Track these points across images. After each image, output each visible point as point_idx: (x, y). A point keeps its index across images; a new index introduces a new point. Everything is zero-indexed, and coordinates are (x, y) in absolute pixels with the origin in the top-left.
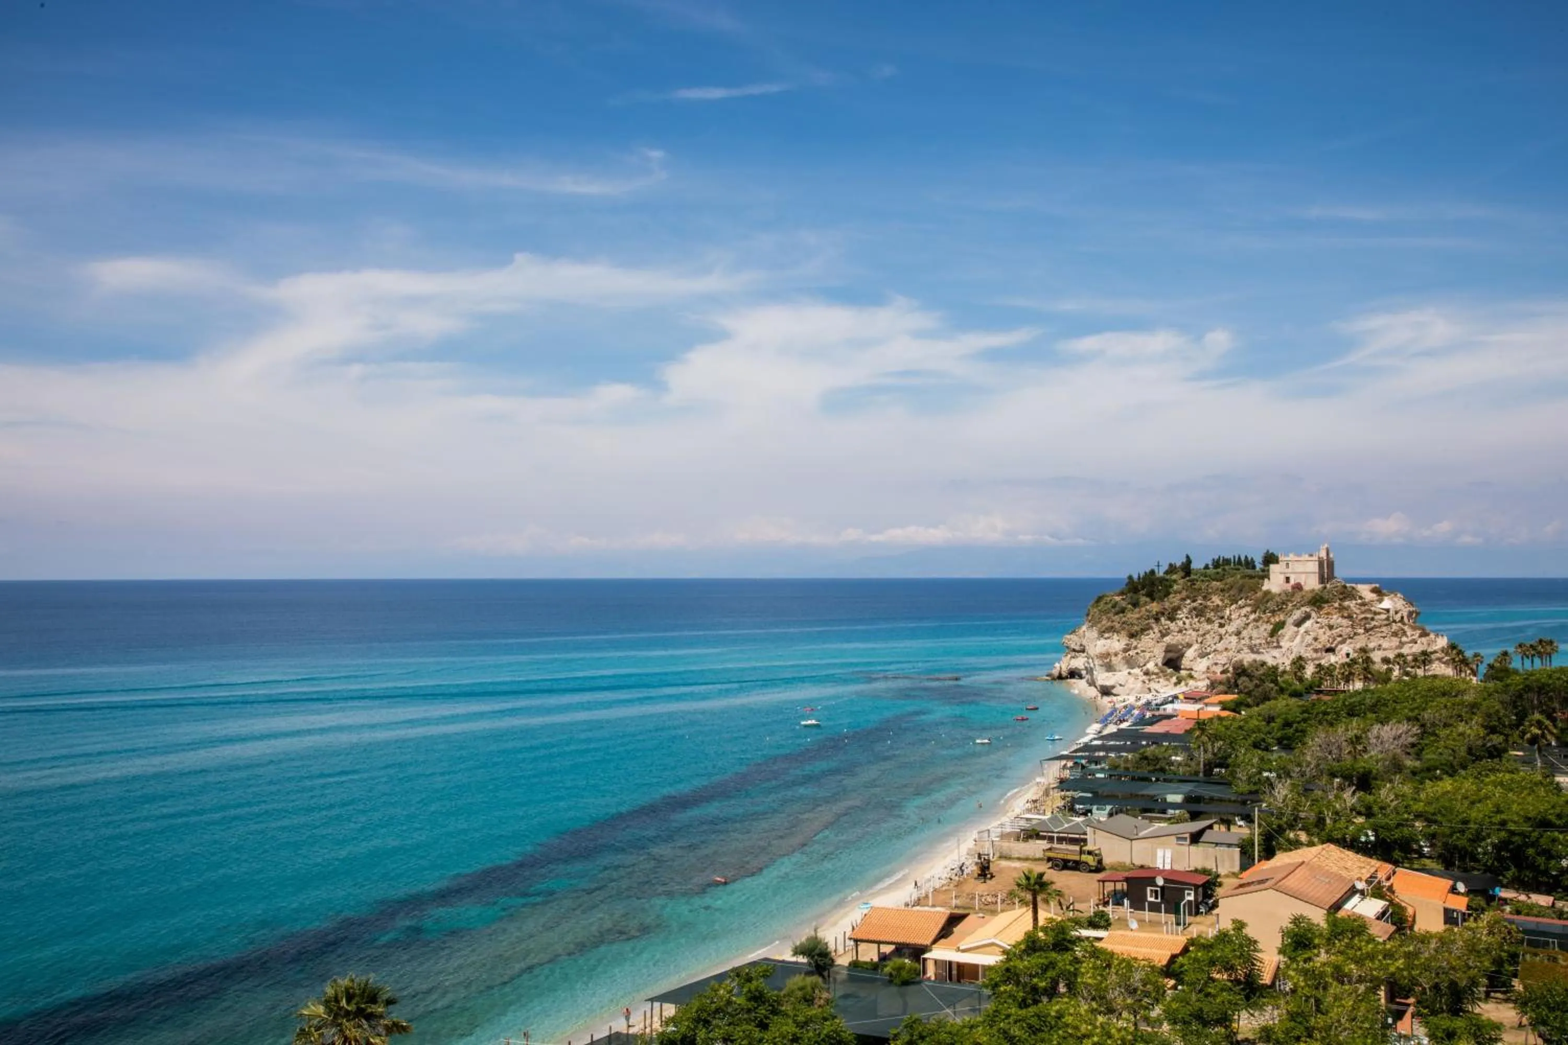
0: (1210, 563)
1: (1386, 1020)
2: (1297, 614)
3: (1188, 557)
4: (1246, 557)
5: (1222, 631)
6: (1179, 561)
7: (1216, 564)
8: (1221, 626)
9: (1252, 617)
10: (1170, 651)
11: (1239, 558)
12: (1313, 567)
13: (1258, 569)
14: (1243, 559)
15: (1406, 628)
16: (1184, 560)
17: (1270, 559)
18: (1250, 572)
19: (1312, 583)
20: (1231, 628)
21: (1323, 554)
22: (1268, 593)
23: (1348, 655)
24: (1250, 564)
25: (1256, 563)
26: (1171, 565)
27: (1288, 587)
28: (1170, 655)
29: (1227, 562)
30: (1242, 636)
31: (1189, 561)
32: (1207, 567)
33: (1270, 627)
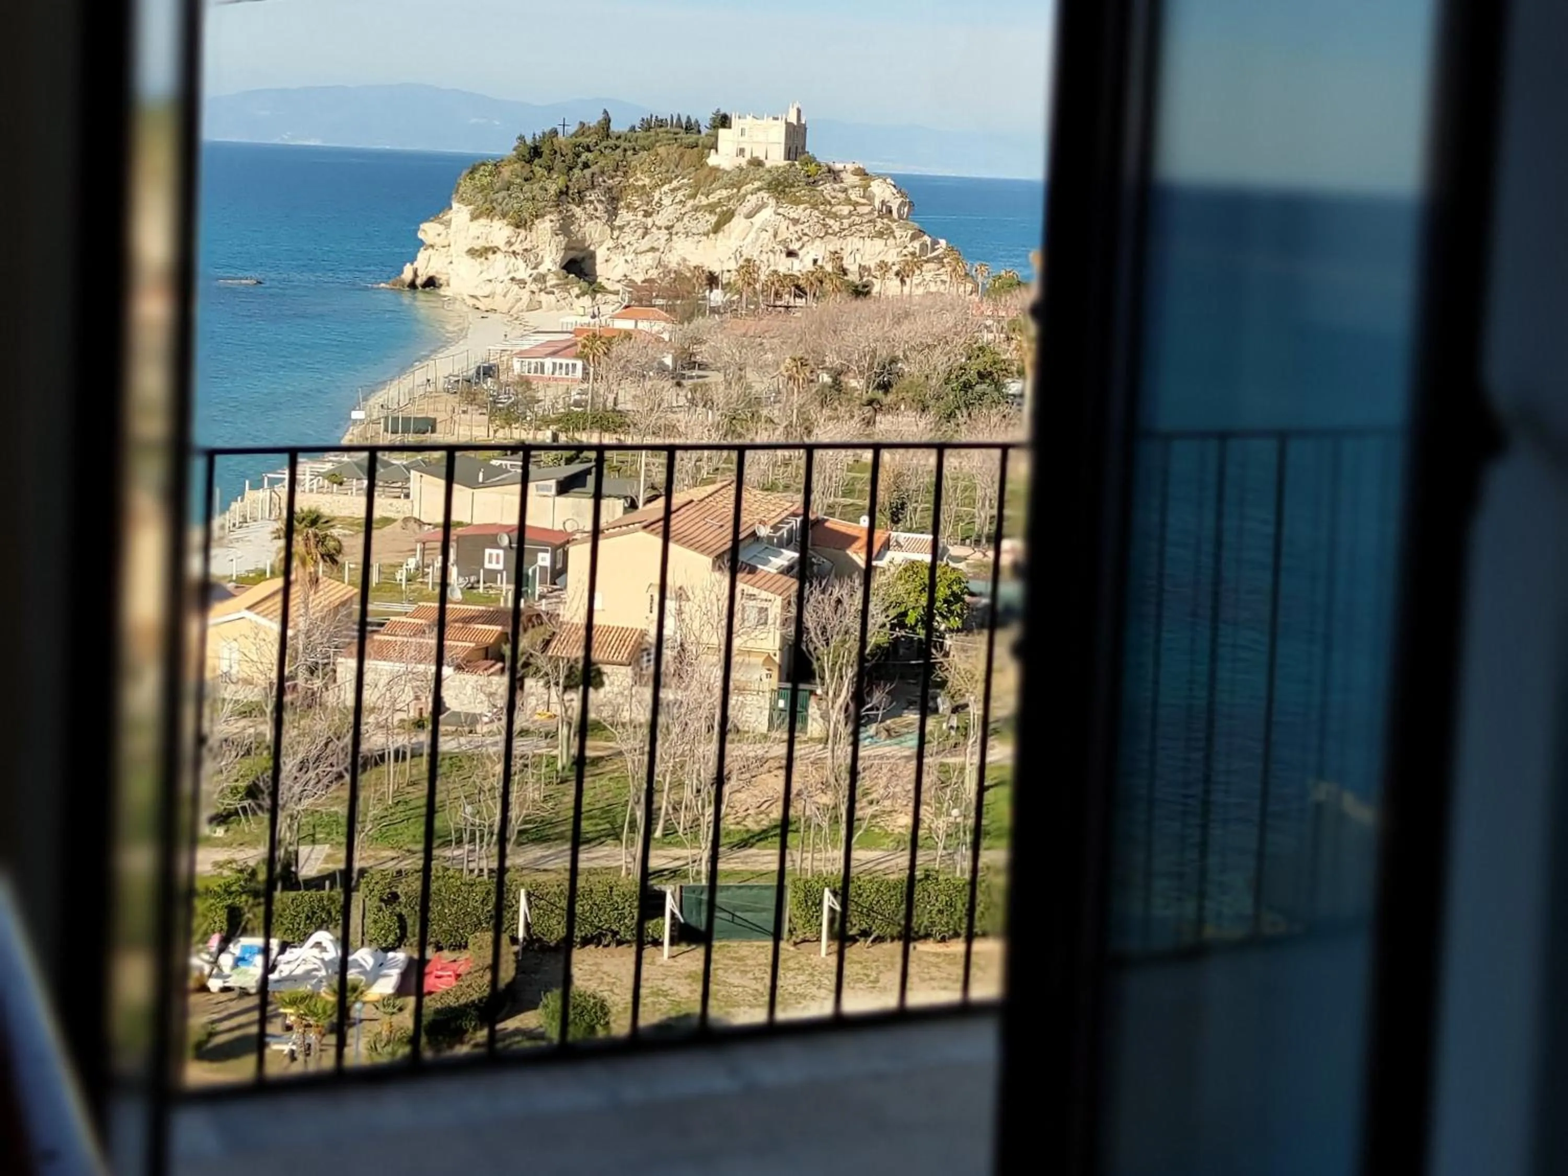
0: (638, 124)
1: (777, 703)
2: (752, 200)
3: (605, 112)
4: (689, 118)
5: (649, 221)
6: (593, 120)
7: (647, 126)
8: (647, 214)
9: (690, 203)
10: (573, 249)
11: (679, 119)
12: (777, 134)
13: (703, 134)
14: (684, 121)
15: (894, 226)
16: (600, 117)
17: (724, 121)
18: (692, 138)
19: (776, 158)
20: (661, 219)
21: (793, 119)
22: (716, 169)
23: (815, 261)
24: (690, 127)
25: (703, 129)
26: (582, 124)
27: (743, 162)
28: (572, 254)
29: (661, 123)
30: (674, 231)
31: (607, 120)
32: (633, 129)
33: (713, 219)
